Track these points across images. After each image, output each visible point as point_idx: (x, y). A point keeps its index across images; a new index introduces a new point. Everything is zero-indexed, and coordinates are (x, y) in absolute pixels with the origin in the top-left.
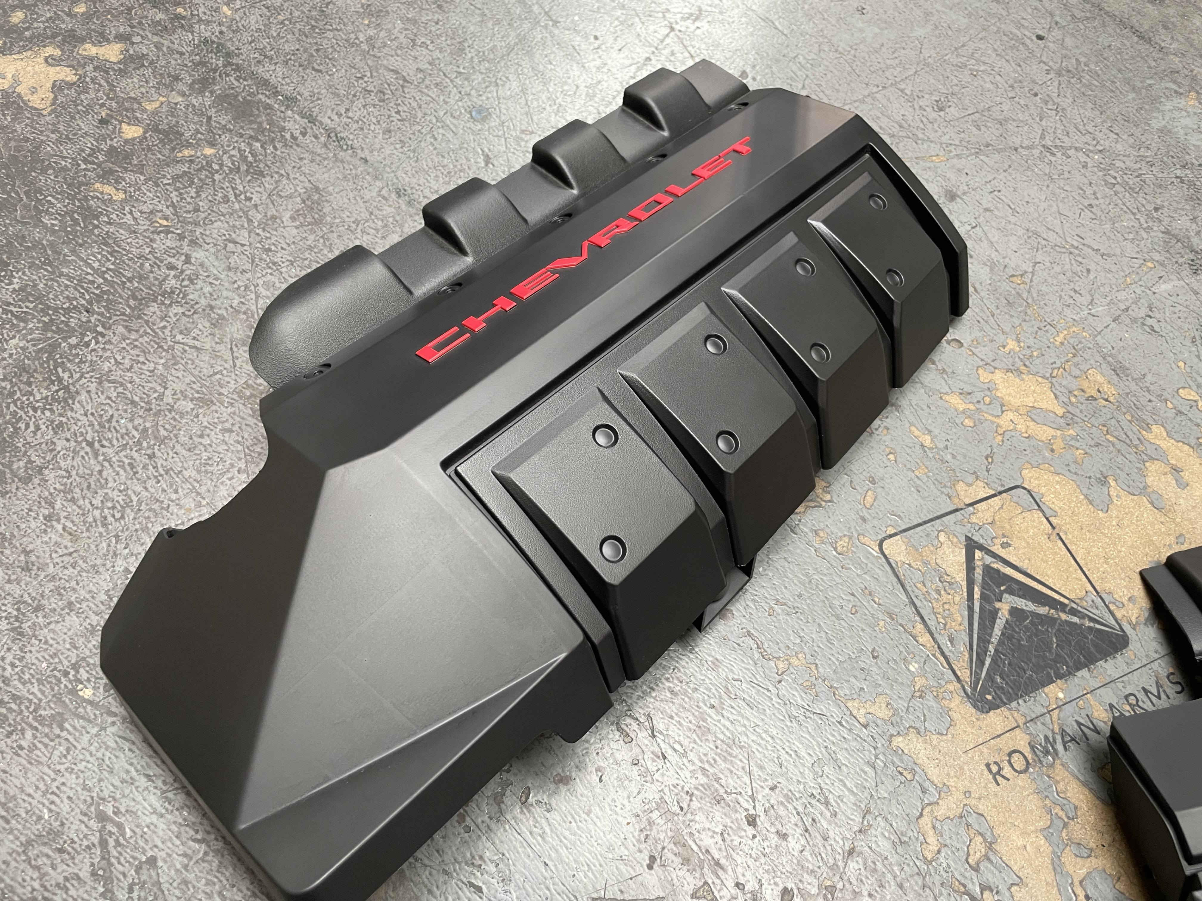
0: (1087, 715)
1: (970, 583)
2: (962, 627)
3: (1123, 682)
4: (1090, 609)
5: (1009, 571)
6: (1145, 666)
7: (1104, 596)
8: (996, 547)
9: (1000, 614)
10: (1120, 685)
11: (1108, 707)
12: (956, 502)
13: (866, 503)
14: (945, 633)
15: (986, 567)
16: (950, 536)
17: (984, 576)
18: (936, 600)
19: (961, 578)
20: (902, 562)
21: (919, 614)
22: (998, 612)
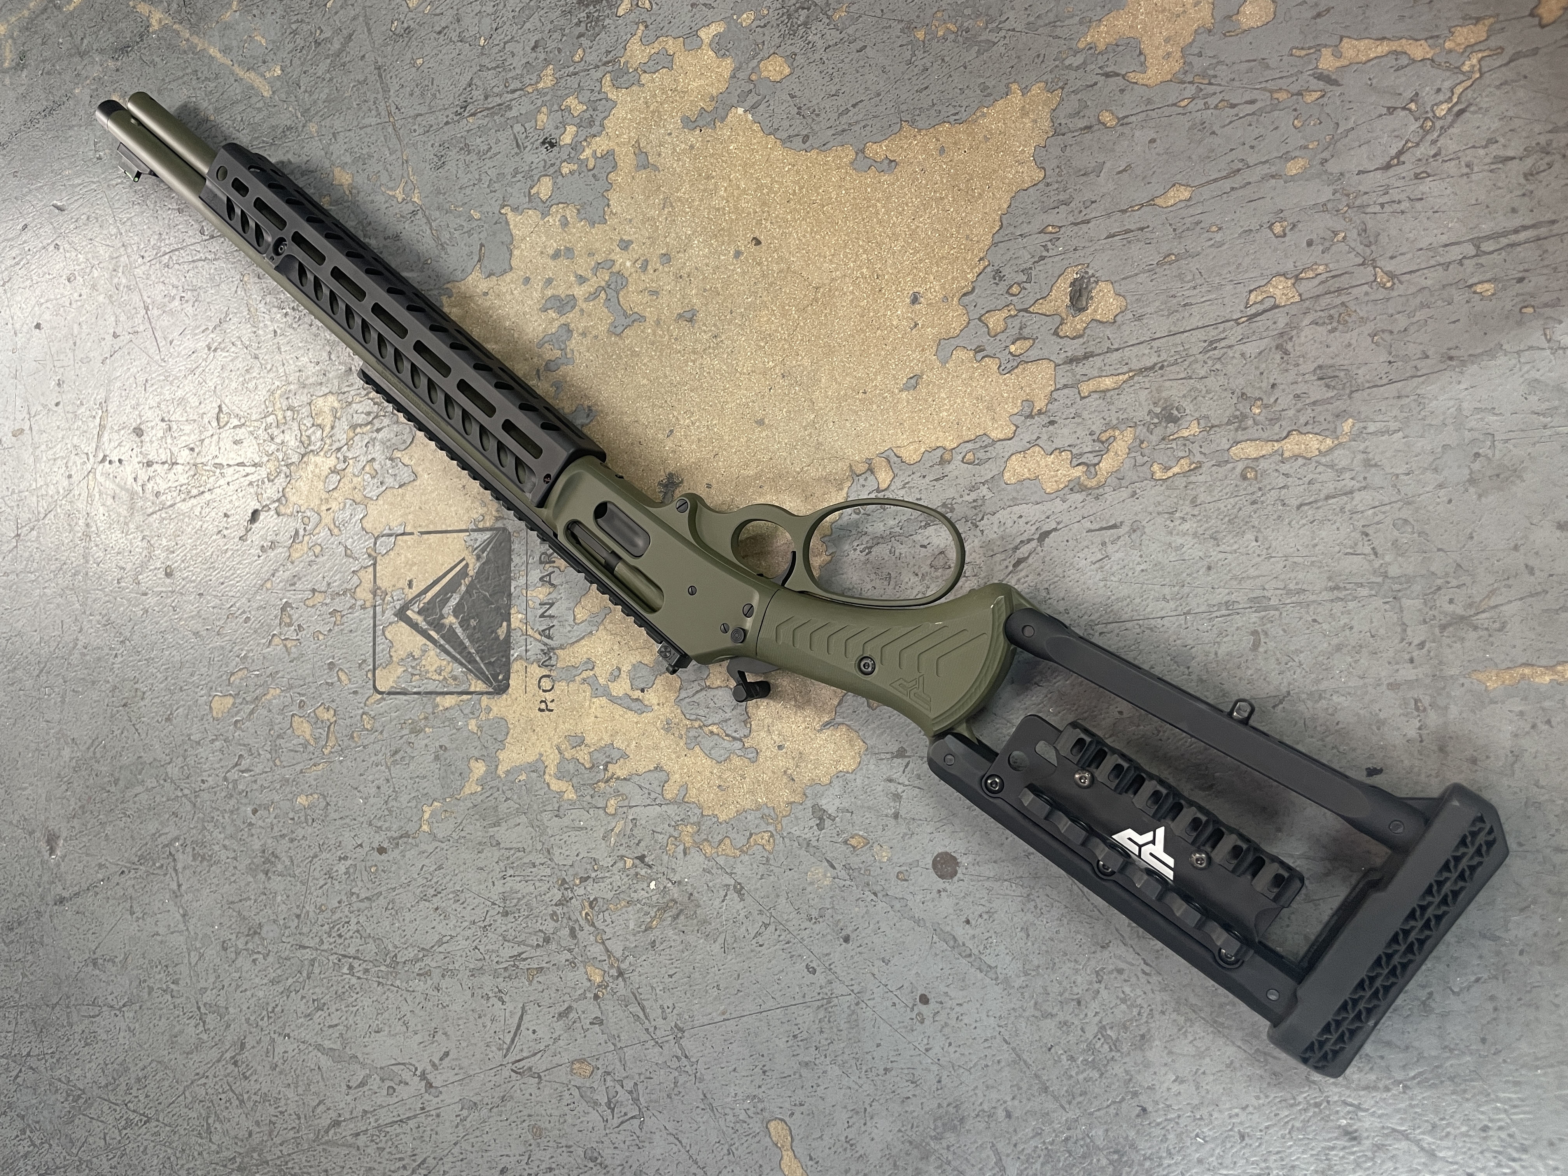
0: (540, 604)
1: (425, 634)
2: (451, 664)
3: (530, 556)
4: (476, 546)
7: (472, 527)
8: (410, 595)
10: (531, 561)
11: (541, 583)
12: (368, 604)
13: (347, 682)
14: (450, 681)
15: (419, 613)
16: (390, 627)
17: (425, 620)
18: (427, 672)
19: (421, 640)
20: (394, 682)
21: (431, 693)
22: (451, 626)
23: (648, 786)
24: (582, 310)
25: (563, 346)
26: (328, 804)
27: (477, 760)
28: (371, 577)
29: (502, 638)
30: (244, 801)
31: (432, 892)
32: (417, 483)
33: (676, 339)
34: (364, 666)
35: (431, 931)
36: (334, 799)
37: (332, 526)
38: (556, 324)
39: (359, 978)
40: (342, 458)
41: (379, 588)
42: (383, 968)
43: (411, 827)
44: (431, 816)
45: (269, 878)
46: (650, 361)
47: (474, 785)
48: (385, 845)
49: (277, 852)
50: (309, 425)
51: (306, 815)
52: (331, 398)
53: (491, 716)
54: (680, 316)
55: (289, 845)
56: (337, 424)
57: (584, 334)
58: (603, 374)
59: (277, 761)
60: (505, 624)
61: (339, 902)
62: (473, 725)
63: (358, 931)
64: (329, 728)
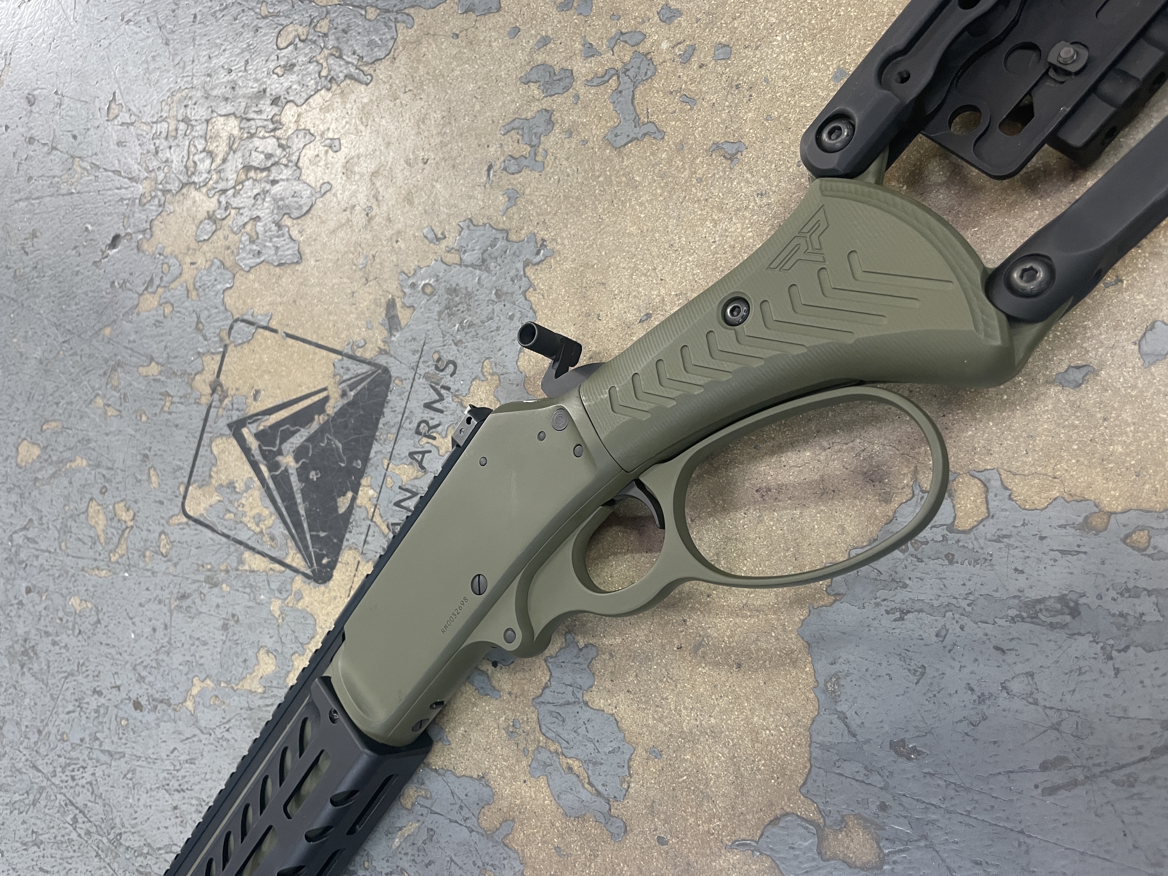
0: (400, 488)
1: (255, 465)
2: (273, 518)
3: (407, 418)
4: (345, 377)
5: (274, 418)
6: (414, 379)
7: (348, 350)
8: (252, 408)
9: (290, 471)
10: (406, 425)
11: (410, 460)
12: (204, 400)
13: (155, 485)
14: (266, 538)
15: (258, 436)
16: (219, 441)
17: (260, 447)
18: (244, 514)
19: (248, 471)
20: (205, 509)
21: (240, 543)
22: (286, 470)
23: (463, 797)
24: (577, 97)
25: (535, 141)
26: (99, 621)
27: (268, 652)
28: (216, 367)
29: (341, 510)
30: (21, 572)
31: (174, 784)
32: (299, 268)
33: (699, 180)
34: (178, 474)
35: (163, 829)
36: (105, 618)
37: (191, 287)
38: (536, 107)
39: (79, 835)
40: (224, 203)
41: (221, 385)
42: (105, 840)
43: (175, 697)
44: (201, 693)
45: (23, 674)
46: (650, 202)
47: (256, 681)
48: (143, 701)
49: (38, 648)
50: (200, 147)
51: (75, 623)
52: (233, 123)
53: (300, 605)
54: (717, 147)
55: (51, 647)
56: (230, 157)
57: (569, 133)
58: (578, 198)
59: (63, 544)
60: (350, 494)
61: (82, 740)
62: (275, 607)
63: (90, 783)
64: (124, 531)
